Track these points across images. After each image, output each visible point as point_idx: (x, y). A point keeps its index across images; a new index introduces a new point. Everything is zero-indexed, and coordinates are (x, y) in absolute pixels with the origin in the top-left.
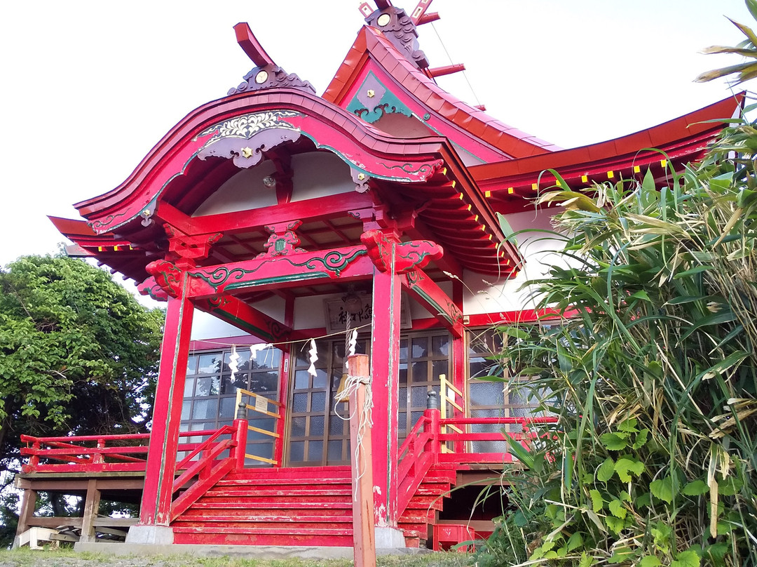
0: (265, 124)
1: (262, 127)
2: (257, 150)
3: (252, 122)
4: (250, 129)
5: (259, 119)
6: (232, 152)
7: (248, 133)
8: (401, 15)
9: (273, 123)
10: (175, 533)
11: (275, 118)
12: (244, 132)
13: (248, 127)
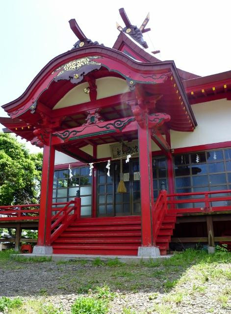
0: (84, 63)
1: (83, 64)
2: (81, 75)
3: (78, 63)
4: (78, 66)
5: (82, 61)
6: (70, 77)
7: (76, 68)
8: (135, 28)
9: (88, 62)
10: (53, 249)
11: (89, 60)
12: (75, 67)
13: (76, 65)
